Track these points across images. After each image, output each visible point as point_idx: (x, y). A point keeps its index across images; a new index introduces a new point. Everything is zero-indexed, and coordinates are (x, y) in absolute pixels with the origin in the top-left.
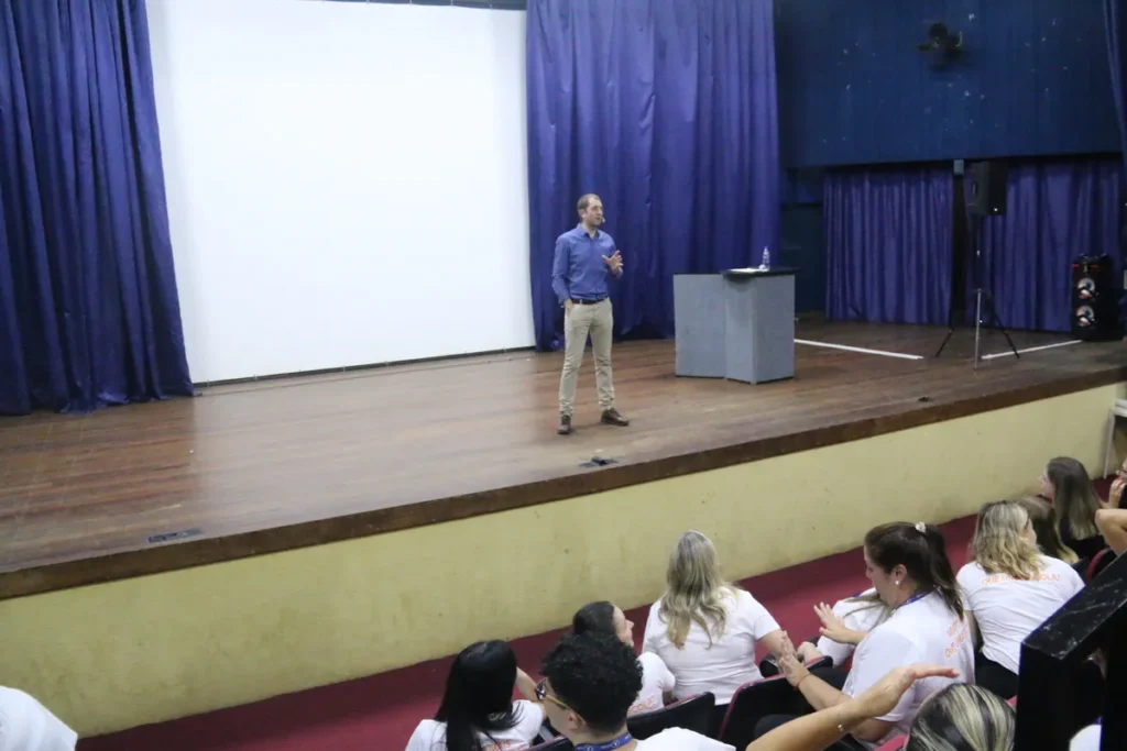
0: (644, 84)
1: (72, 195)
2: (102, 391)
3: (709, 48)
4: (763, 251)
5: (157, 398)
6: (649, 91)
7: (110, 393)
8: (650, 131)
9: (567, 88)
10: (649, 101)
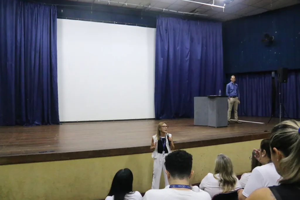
0: (187, 49)
1: (33, 68)
2: (35, 121)
3: (205, 40)
4: (219, 90)
5: (50, 124)
6: (188, 50)
7: (37, 122)
8: (188, 61)
9: (166, 48)
10: (188, 53)
